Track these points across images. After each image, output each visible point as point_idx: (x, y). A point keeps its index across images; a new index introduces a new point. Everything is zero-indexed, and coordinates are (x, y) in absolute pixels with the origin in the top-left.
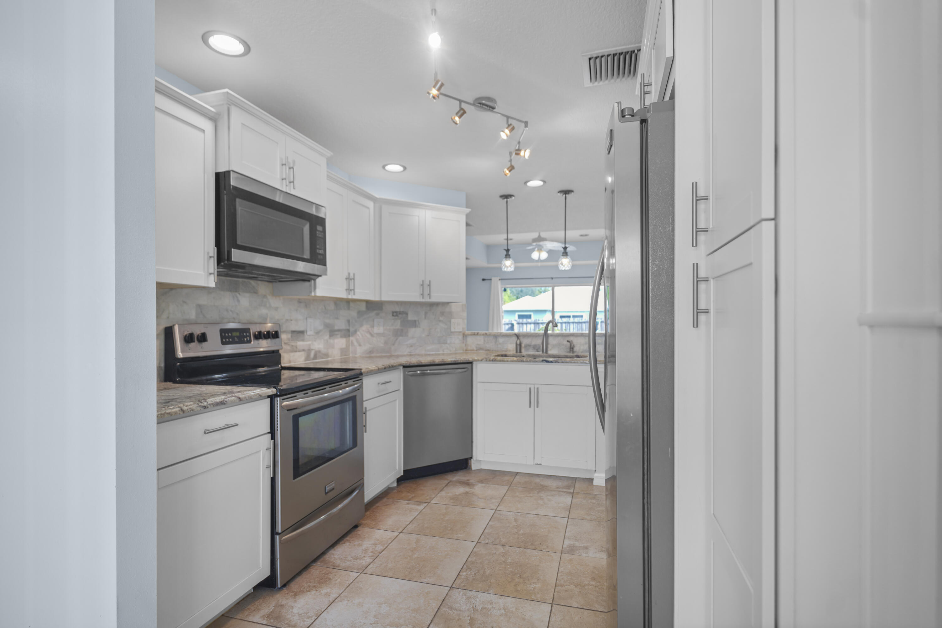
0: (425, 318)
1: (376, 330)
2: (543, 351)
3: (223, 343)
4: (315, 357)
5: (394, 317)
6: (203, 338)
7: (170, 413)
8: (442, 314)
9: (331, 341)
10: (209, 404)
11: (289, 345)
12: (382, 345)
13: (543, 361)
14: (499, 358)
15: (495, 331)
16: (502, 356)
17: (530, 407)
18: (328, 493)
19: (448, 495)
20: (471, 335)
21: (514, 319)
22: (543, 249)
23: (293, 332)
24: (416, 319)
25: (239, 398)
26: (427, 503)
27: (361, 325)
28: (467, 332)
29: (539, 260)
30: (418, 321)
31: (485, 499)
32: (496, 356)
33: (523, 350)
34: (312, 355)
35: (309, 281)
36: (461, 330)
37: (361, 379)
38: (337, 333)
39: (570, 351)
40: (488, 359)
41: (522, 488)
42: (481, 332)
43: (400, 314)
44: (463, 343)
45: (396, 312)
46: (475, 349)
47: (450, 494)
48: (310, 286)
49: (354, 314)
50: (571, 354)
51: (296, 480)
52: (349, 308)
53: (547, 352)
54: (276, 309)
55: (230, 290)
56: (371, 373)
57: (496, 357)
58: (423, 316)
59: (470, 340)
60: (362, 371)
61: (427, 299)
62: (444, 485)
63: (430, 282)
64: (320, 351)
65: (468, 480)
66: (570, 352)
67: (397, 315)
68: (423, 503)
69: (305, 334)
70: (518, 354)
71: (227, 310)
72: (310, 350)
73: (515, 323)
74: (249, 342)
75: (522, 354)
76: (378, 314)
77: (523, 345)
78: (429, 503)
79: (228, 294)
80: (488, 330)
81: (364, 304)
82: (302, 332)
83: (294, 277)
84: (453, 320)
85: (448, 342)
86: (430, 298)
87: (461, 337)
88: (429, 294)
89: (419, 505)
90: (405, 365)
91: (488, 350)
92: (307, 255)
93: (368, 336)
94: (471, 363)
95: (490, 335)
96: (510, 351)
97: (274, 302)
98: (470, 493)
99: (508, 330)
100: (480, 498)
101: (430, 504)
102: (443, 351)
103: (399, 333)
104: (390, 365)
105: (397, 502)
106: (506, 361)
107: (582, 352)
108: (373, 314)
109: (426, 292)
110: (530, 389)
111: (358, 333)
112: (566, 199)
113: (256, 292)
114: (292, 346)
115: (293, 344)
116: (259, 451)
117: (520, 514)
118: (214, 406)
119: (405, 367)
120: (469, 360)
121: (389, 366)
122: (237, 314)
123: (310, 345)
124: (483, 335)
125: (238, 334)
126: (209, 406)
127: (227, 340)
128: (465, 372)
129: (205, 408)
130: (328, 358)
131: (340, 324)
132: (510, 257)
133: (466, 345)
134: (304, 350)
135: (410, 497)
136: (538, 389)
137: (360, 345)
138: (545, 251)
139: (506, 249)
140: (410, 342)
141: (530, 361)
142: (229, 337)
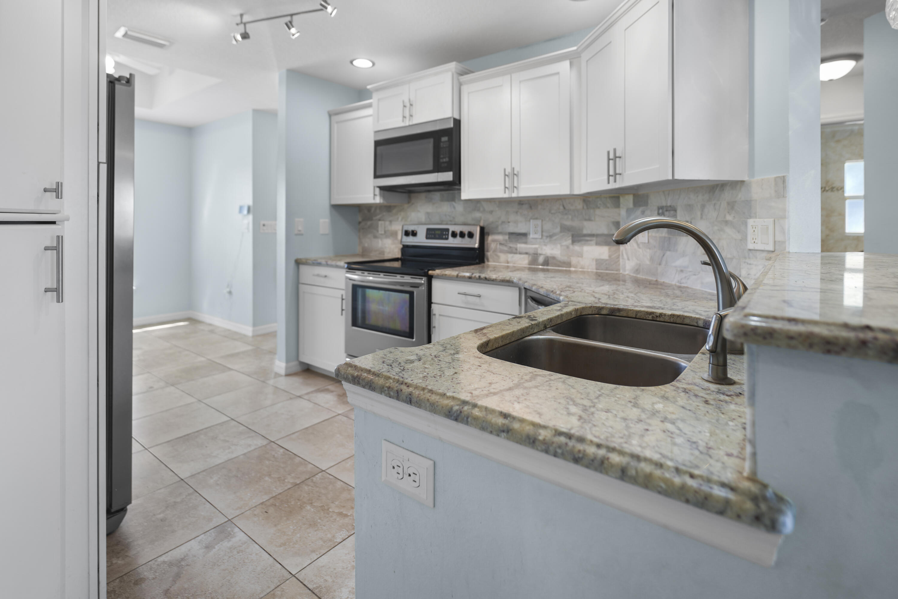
3: (427, 238)
6: (414, 234)
11: (506, 246)
12: (648, 262)
23: (511, 234)
34: (541, 259)
43: (667, 211)
54: (491, 212)
55: (448, 200)
58: (699, 214)
64: (554, 258)
82: (525, 235)
114: (510, 247)
115: (511, 245)
123: (537, 249)
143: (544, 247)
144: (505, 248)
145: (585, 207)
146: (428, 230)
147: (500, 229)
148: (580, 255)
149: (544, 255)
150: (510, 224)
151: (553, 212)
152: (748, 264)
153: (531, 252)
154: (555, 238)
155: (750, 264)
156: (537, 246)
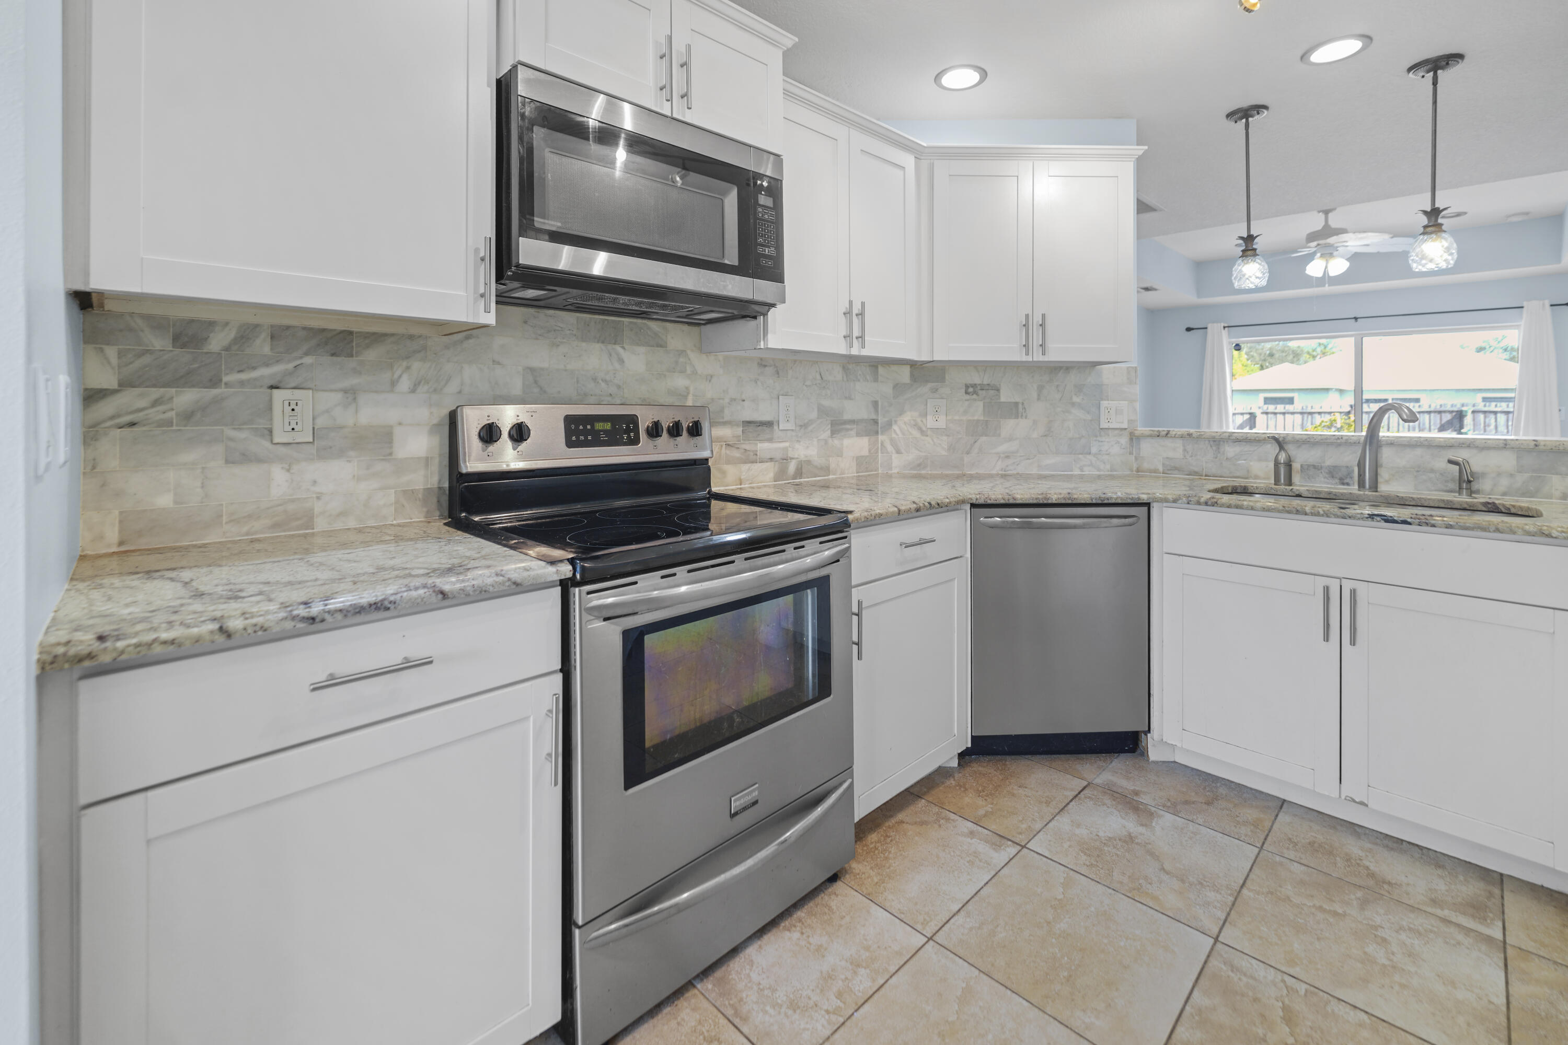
0: (1038, 399)
1: (930, 422)
2: (1361, 485)
3: (570, 444)
4: (799, 473)
5: (968, 397)
7: (174, 640)
8: (1079, 389)
9: (836, 442)
10: (329, 612)
13: (1372, 517)
14: (1226, 499)
15: (1215, 428)
16: (1234, 491)
17: (1327, 638)
18: (736, 814)
19: (1078, 831)
20: (1151, 436)
21: (1256, 404)
22: (1335, 253)
24: (1018, 399)
25: (442, 593)
26: (1017, 844)
27: (901, 412)
28: (1141, 429)
29: (1326, 279)
30: (1023, 404)
31: (1183, 881)
32: (1216, 491)
33: (1296, 478)
34: (792, 468)
35: (755, 317)
36: (1125, 425)
37: (845, 537)
38: (848, 426)
39: (1460, 488)
40: (1194, 499)
41: (1303, 868)
42: (1176, 430)
44: (1131, 453)
45: (974, 386)
46: (1161, 469)
47: (1082, 832)
48: (758, 327)
49: (887, 389)
50: (1464, 499)
51: (632, 791)
52: (876, 380)
53: (1374, 487)
54: (709, 378)
56: (873, 521)
57: (1218, 496)
58: (1035, 395)
59: (1147, 447)
60: (850, 517)
61: (1038, 357)
62: (1071, 794)
63: (1044, 316)
64: (809, 462)
65: (1137, 793)
66: (1460, 493)
67: (975, 393)
68: (1010, 843)
69: (776, 427)
70: (1282, 488)
71: (595, 380)
72: (786, 460)
73: (1258, 413)
74: (635, 441)
75: (1295, 488)
76: (935, 390)
77: (1296, 466)
78: (1024, 847)
79: (598, 346)
80: (1199, 427)
81: (906, 370)
82: (769, 424)
83: (730, 311)
84: (1104, 404)
85: (1094, 450)
86: (1044, 354)
87: (1124, 440)
88: (1041, 345)
89: (997, 847)
90: (974, 501)
91: (1196, 473)
92: (732, 258)
93: (916, 433)
94: (1148, 505)
95: (1200, 437)
96: (1257, 477)
97: (701, 363)
98: (1137, 844)
99: (1241, 426)
100: (1168, 873)
101: (1025, 850)
102: (1081, 470)
103: (978, 430)
104: (933, 503)
105: (948, 820)
106: (1247, 508)
107: (1504, 494)
108: (925, 389)
109: (1036, 339)
110: (1327, 590)
111: (895, 427)
112: (1435, 83)
113: (662, 345)
115: (747, 447)
116: (527, 718)
117: (1302, 988)
118: (346, 616)
119: (973, 506)
120: (1139, 498)
121: (930, 503)
122: (619, 387)
123: (786, 449)
124: (1182, 437)
125: (608, 426)
126: (327, 616)
127: (582, 438)
128: (1130, 525)
129: (311, 621)
130: (829, 475)
131: (856, 409)
132: (1255, 255)
133: (1136, 459)
134: (771, 459)
135: (981, 812)
136: (1353, 593)
137: (898, 452)
138: (1342, 257)
139: (1245, 235)
140: (1003, 448)
141: (1327, 514)
142: (586, 433)
143: (797, 446)
144: (736, 454)
145: (845, 379)
146: (570, 421)
147: (727, 416)
148: (840, 454)
149: (797, 458)
150: (746, 403)
151: (808, 383)
152: (1099, 441)
153: (778, 455)
154: (810, 428)
155: (1102, 442)
156: (787, 444)
